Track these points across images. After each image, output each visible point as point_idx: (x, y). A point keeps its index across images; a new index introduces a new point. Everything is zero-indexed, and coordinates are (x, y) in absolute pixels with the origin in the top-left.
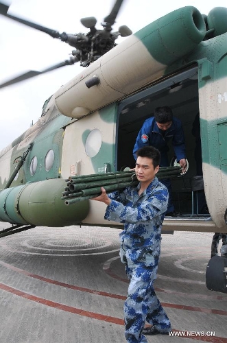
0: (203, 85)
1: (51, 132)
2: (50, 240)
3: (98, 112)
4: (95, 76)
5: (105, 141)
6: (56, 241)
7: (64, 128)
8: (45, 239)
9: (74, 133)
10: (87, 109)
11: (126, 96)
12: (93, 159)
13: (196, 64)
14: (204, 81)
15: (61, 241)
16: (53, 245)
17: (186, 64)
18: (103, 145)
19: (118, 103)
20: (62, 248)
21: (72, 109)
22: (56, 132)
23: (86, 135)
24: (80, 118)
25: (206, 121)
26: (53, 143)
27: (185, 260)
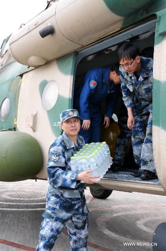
0: (159, 42)
1: (8, 79)
2: (7, 191)
3: (55, 62)
4: (49, 24)
5: (61, 94)
6: (13, 193)
7: (21, 76)
8: (3, 190)
9: (31, 81)
10: (44, 59)
11: (83, 47)
12: (49, 112)
13: (154, 16)
14: (161, 37)
15: (19, 193)
16: (9, 198)
17: (145, 16)
18: (60, 98)
19: (76, 53)
20: (19, 201)
21: (27, 58)
22: (13, 79)
23: (43, 85)
24: (37, 67)
25: (159, 82)
26: (9, 90)
27: (149, 218)
